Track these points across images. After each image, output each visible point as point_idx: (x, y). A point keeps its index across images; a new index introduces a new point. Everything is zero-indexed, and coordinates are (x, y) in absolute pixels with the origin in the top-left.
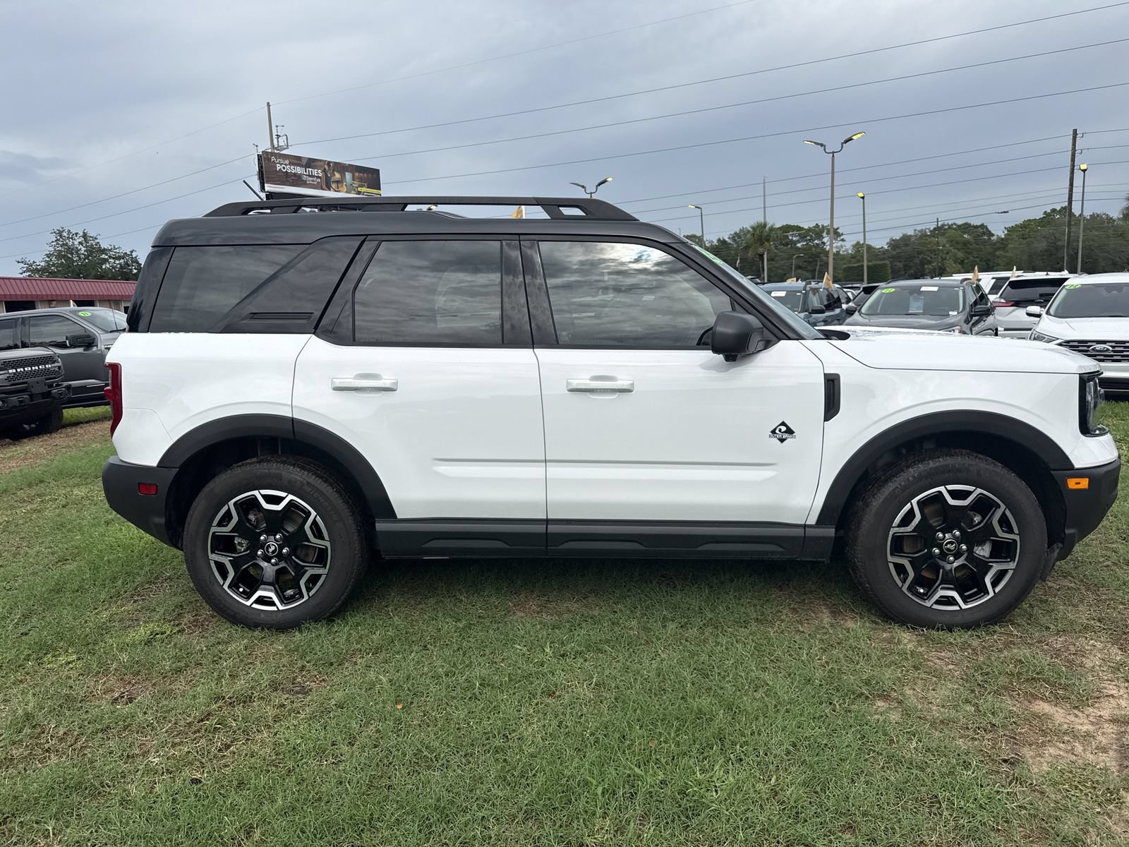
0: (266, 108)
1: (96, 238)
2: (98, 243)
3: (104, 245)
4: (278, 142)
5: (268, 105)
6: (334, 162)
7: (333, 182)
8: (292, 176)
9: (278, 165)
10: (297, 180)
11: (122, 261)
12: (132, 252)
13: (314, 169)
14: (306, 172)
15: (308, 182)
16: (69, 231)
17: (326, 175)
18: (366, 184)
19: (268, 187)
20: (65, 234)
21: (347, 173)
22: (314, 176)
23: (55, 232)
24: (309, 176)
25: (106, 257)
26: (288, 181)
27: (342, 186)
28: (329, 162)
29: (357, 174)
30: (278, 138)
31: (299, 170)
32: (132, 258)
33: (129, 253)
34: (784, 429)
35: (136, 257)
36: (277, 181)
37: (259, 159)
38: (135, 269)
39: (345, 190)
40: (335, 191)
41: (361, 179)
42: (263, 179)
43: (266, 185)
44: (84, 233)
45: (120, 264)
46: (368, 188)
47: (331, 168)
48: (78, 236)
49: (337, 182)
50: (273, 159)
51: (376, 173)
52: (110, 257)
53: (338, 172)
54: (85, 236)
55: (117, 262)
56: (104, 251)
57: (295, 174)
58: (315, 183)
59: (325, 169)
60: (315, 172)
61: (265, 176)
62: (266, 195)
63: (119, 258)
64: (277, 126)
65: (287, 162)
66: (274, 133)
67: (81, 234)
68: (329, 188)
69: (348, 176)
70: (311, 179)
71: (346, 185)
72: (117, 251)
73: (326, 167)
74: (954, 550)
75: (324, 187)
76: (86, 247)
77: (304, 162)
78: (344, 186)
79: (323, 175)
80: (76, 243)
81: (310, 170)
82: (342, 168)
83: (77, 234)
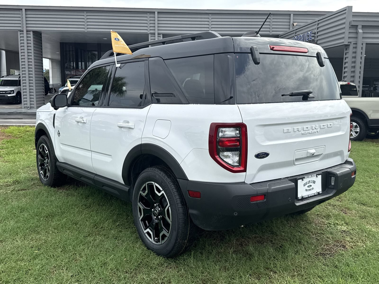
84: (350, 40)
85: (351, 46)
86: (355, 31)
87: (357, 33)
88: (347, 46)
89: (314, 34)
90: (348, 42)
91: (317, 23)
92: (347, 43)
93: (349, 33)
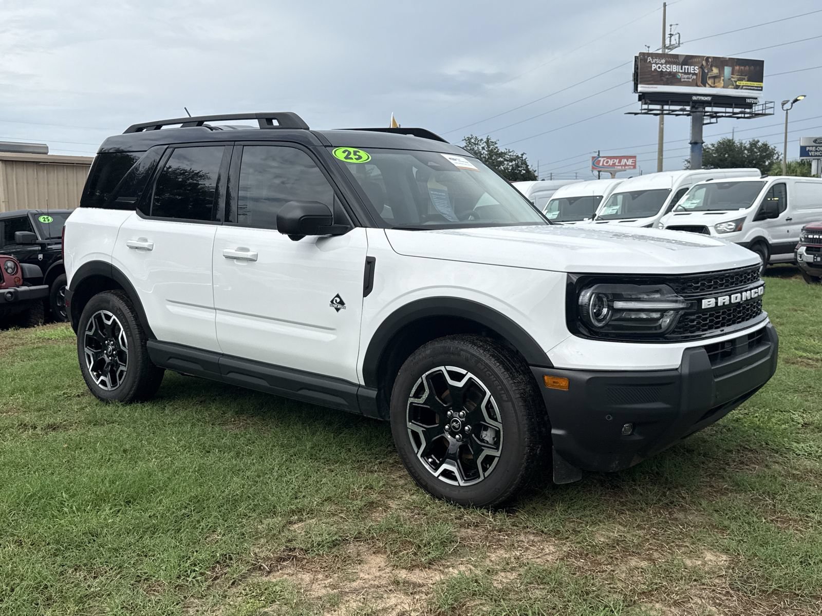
0: (663, 8)
1: (496, 143)
2: (497, 147)
3: (502, 150)
4: (670, 41)
5: (665, 5)
6: (714, 57)
7: (709, 78)
8: (666, 75)
9: (653, 65)
10: (672, 79)
11: (514, 163)
12: (522, 155)
13: (691, 66)
14: (682, 69)
15: (682, 80)
16: (476, 138)
17: (703, 71)
18: (746, 78)
19: (641, 88)
20: (473, 141)
21: (726, 68)
22: (691, 73)
23: (465, 140)
24: (685, 73)
25: (502, 160)
26: (662, 80)
27: (719, 82)
28: (708, 58)
29: (737, 68)
30: (671, 37)
31: (675, 68)
32: (522, 160)
33: (520, 156)
34: (338, 300)
35: (525, 160)
36: (650, 81)
37: (636, 61)
38: (524, 170)
39: (722, 85)
40: (711, 87)
41: (741, 73)
42: (637, 81)
43: (639, 86)
44: (487, 138)
45: (512, 165)
46: (748, 81)
47: (710, 64)
48: (482, 142)
49: (715, 77)
50: (649, 59)
51: (759, 64)
52: (505, 160)
53: (716, 67)
54: (487, 142)
55: (510, 164)
56: (502, 155)
57: (670, 73)
58: (690, 80)
59: (703, 65)
60: (691, 69)
61: (639, 77)
62: (639, 95)
63: (511, 160)
64: (671, 25)
65: (663, 61)
66: (668, 32)
67: (485, 140)
68: (704, 84)
69: (727, 70)
70: (686, 76)
71: (723, 80)
72: (511, 154)
73: (704, 63)
74: (458, 429)
75: (699, 83)
76: (488, 151)
77: (681, 60)
78: (722, 82)
79: (699, 72)
80: (480, 148)
81: (686, 67)
82: (720, 62)
83: (482, 140)
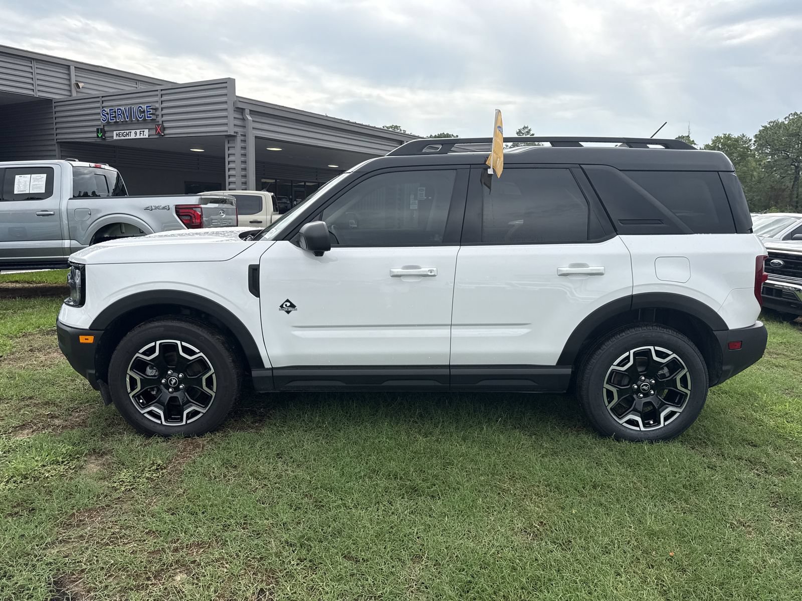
84: (237, 129)
85: (238, 137)
86: (240, 117)
87: (244, 119)
88: (231, 138)
89: (155, 111)
90: (235, 132)
91: (159, 93)
92: (232, 134)
93: (234, 118)
